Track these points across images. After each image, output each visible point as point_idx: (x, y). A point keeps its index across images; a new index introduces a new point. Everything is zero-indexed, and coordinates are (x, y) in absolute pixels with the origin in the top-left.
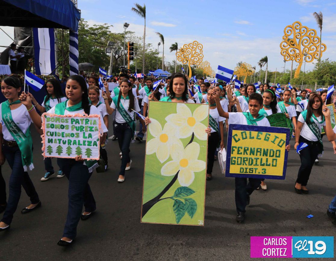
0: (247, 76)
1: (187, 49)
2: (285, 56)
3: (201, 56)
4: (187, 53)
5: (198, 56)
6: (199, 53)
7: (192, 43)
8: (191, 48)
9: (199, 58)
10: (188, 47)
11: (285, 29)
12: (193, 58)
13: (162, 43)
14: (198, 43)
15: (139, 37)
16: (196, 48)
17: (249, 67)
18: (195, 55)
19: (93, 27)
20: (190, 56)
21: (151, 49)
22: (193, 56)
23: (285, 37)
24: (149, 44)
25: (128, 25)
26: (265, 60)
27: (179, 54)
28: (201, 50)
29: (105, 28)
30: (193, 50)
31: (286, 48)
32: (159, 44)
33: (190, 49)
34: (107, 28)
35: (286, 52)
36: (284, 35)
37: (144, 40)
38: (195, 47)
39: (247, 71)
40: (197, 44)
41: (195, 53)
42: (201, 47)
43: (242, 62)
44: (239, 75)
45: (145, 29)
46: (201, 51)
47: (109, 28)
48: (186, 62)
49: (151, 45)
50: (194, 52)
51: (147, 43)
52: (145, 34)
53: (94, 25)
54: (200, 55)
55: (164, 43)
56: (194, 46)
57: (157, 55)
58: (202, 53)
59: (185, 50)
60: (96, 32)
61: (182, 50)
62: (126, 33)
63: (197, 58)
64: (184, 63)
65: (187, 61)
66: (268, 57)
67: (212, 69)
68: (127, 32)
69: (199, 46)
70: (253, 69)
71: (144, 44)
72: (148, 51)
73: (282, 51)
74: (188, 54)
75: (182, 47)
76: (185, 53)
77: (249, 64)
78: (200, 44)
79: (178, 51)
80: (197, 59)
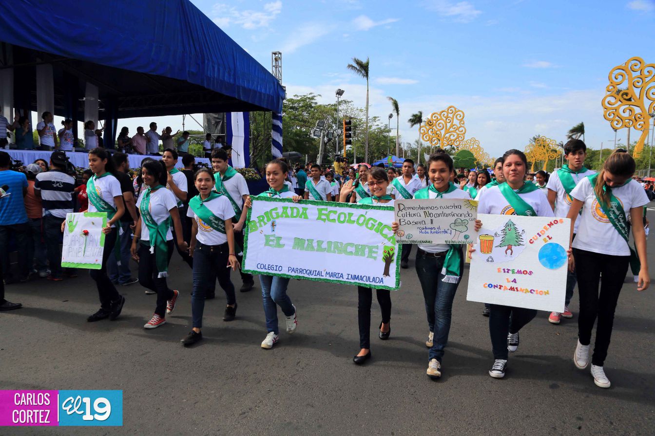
0: (549, 159)
1: (437, 120)
2: (612, 121)
3: (462, 131)
4: (438, 127)
5: (457, 131)
6: (459, 126)
7: (446, 110)
8: (444, 119)
9: (458, 134)
10: (439, 118)
11: (611, 73)
12: (447, 135)
13: (395, 114)
14: (455, 109)
15: (359, 108)
16: (453, 118)
17: (552, 144)
18: (452, 129)
19: (293, 98)
20: (443, 132)
21: (378, 125)
22: (447, 131)
23: (612, 87)
24: (375, 117)
25: (343, 92)
26: (580, 129)
27: (425, 129)
28: (461, 120)
29: (309, 98)
30: (448, 121)
31: (613, 106)
32: (391, 116)
33: (442, 119)
34: (312, 98)
35: (615, 113)
36: (608, 83)
37: (367, 113)
39: (547, 151)
40: (454, 111)
41: (452, 126)
42: (462, 115)
43: (539, 136)
44: (534, 159)
45: (368, 95)
46: (462, 122)
47: (315, 98)
48: (436, 141)
49: (377, 119)
50: (449, 125)
51: (371, 116)
52: (368, 102)
53: (294, 96)
54: (461, 129)
55: (398, 114)
56: (450, 115)
57: (388, 134)
58: (463, 125)
59: (434, 122)
60: (296, 105)
61: (430, 123)
62: (340, 103)
63: (455, 134)
64: (433, 143)
65: (439, 140)
66: (584, 124)
67: (484, 152)
68: (342, 101)
69: (457, 115)
70: (560, 147)
71: (367, 117)
72: (374, 127)
73: (606, 112)
74: (440, 128)
75: (430, 117)
76: (434, 127)
77: (552, 139)
78: (459, 111)
79: (422, 124)
80: (456, 136)
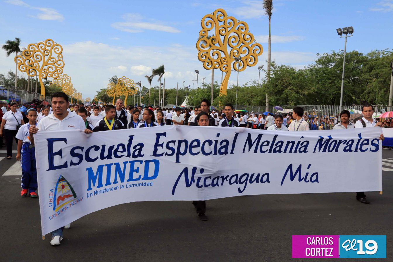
1: (35, 52)
3: (61, 65)
4: (35, 59)
5: (56, 64)
6: (57, 59)
7: (44, 43)
8: (42, 51)
9: (56, 67)
10: (36, 49)
12: (46, 67)
14: (53, 42)
16: (51, 51)
17: (131, 83)
18: (50, 62)
20: (41, 64)
22: (46, 64)
23: (204, 32)
26: (160, 71)
27: (22, 59)
28: (60, 54)
30: (46, 53)
31: (205, 49)
33: (40, 52)
35: (206, 55)
38: (49, 48)
40: (52, 44)
41: (50, 59)
42: (60, 49)
43: (116, 77)
44: (115, 94)
46: (61, 56)
48: (33, 72)
50: (47, 58)
54: (59, 63)
56: (47, 48)
58: (61, 59)
59: (31, 53)
61: (27, 54)
63: (53, 66)
64: (30, 74)
65: (35, 70)
66: (164, 66)
69: (56, 48)
70: (138, 86)
74: (38, 60)
75: (27, 48)
76: (31, 58)
78: (57, 45)
79: (19, 53)
80: (54, 69)
